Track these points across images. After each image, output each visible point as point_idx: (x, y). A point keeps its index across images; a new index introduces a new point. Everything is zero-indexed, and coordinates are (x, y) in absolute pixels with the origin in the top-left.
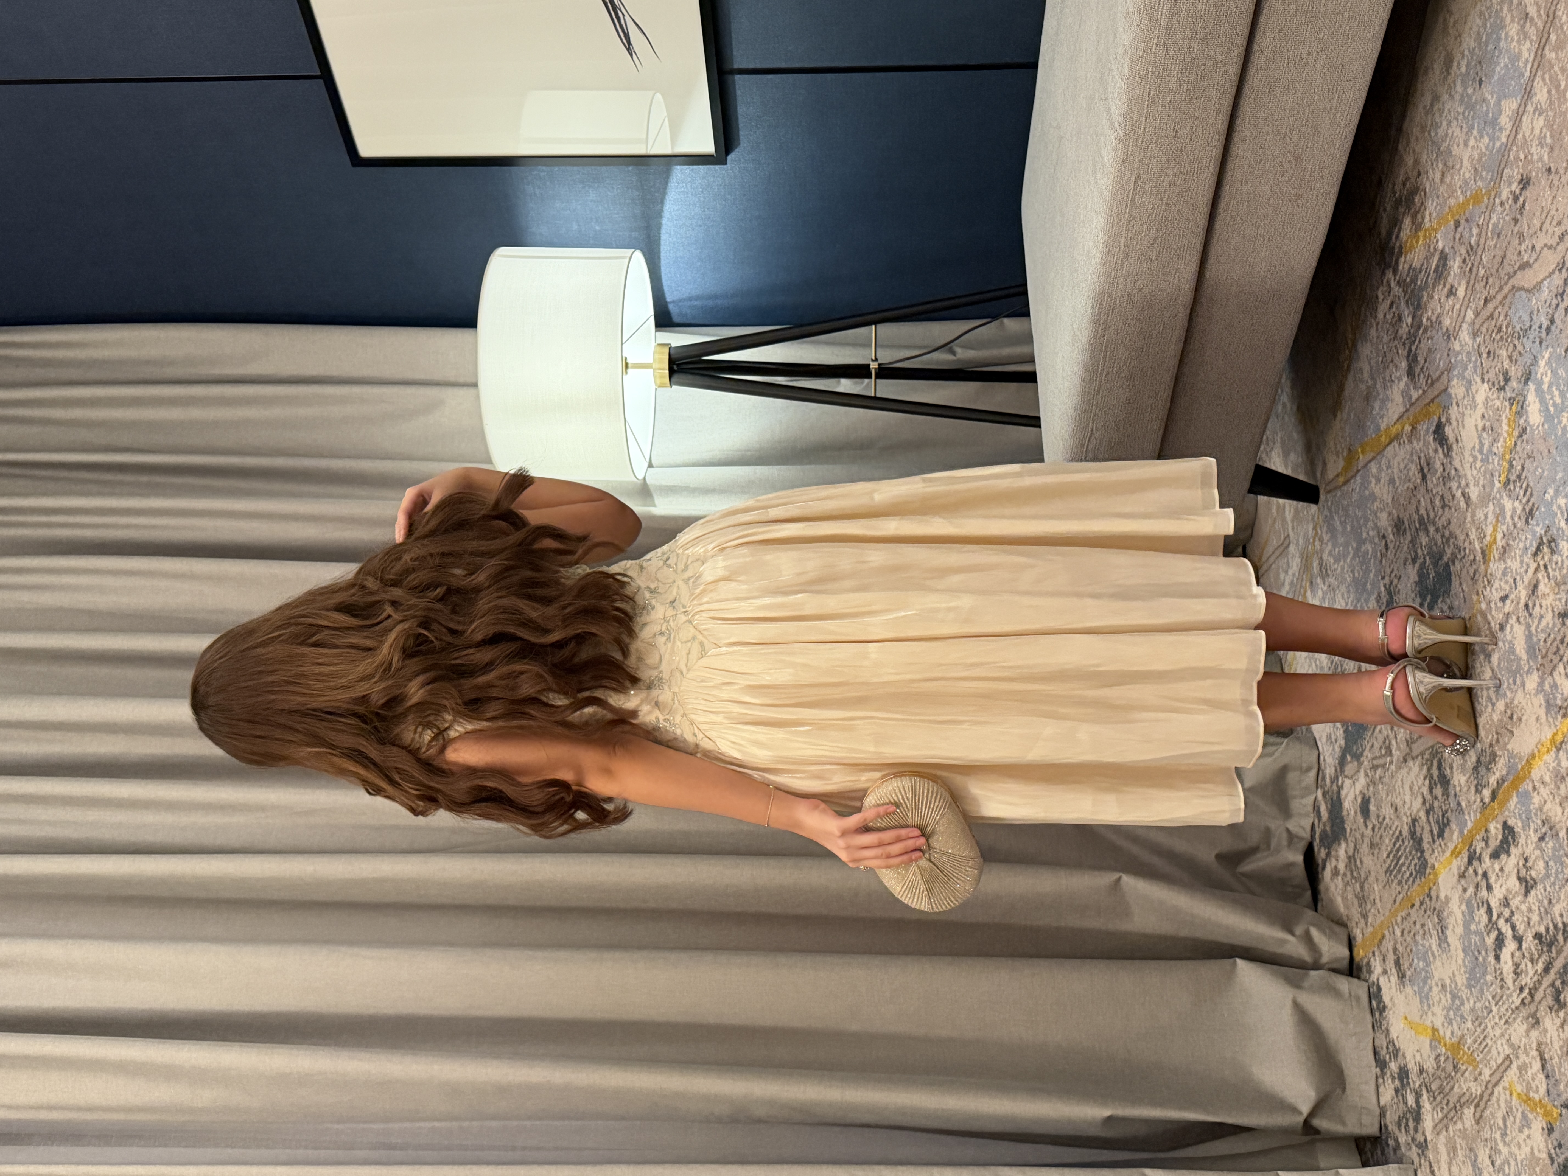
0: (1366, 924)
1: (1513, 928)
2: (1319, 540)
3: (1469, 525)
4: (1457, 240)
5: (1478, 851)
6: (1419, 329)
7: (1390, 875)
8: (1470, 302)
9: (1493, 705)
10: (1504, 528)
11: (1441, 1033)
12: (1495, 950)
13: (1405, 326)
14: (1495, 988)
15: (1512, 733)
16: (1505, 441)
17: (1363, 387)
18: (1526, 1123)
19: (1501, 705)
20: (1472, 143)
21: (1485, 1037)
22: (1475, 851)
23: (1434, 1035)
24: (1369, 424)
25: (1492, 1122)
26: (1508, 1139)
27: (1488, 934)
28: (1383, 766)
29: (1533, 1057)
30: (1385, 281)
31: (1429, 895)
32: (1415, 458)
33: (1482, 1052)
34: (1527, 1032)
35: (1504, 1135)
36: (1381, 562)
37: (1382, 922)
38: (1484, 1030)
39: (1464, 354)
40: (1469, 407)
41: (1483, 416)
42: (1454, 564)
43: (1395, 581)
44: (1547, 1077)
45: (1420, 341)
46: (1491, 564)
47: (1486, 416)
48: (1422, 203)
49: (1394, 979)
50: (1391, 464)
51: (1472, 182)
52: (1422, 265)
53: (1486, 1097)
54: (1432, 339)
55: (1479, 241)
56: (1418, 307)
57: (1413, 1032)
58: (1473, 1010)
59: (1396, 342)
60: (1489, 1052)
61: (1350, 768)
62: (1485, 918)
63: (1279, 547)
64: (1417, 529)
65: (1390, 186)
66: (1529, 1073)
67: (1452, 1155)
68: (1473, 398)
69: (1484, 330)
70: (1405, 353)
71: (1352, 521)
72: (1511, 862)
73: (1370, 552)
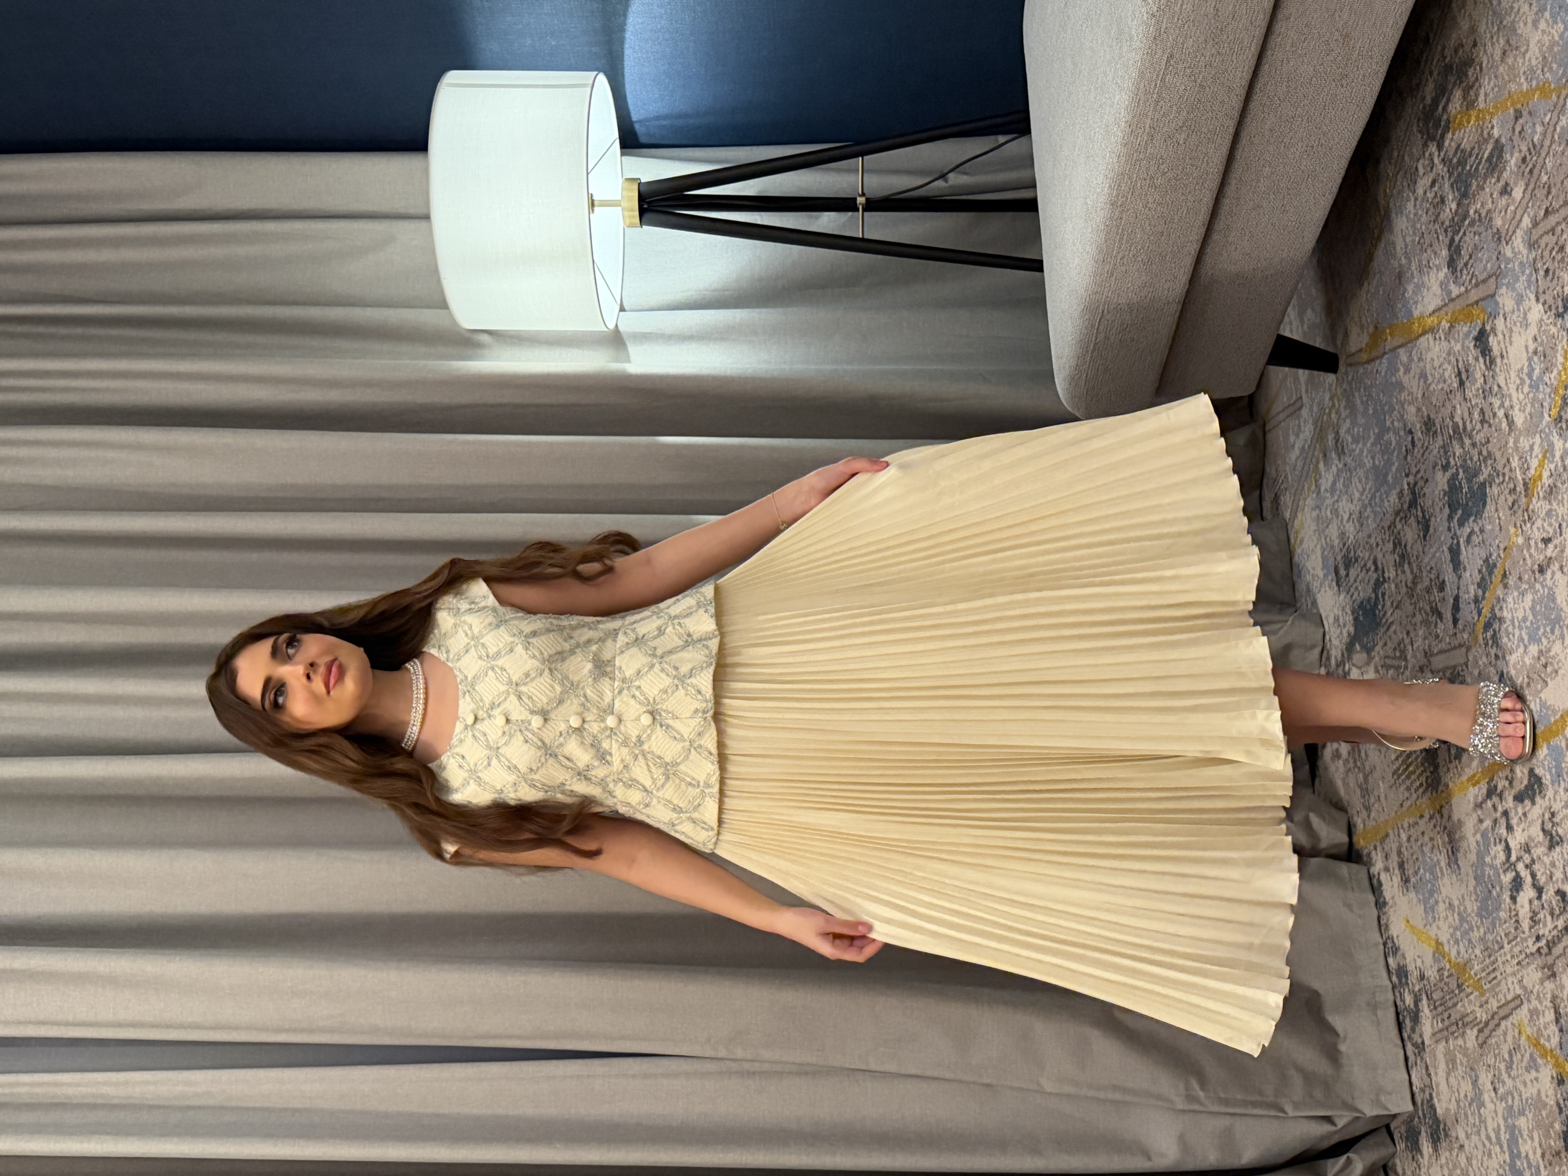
0: (1369, 816)
1: (1533, 876)
2: (1336, 413)
3: (1510, 451)
4: (1517, 132)
5: (1500, 787)
6: (1465, 219)
7: (1398, 778)
8: (1527, 207)
9: (1526, 647)
10: (1552, 466)
11: (1446, 949)
12: (1511, 890)
13: (1448, 210)
14: (1509, 926)
15: (1546, 683)
16: (1559, 374)
17: (1395, 264)
18: (1533, 1065)
19: (1534, 649)
20: (1542, 25)
21: (1494, 969)
22: (1496, 787)
23: (1437, 948)
24: (1400, 306)
25: (1496, 1052)
26: (1513, 1073)
27: (1504, 872)
28: (1397, 668)
29: (1546, 1007)
30: (1427, 154)
31: (1440, 812)
32: (1453, 360)
33: (1490, 982)
34: (1542, 982)
35: (1509, 1068)
36: (1406, 458)
37: (1387, 821)
38: (1494, 963)
39: (1516, 264)
40: (1518, 324)
41: (1535, 339)
42: (1491, 487)
43: (1421, 483)
44: (1561, 1030)
45: (1465, 234)
46: (1534, 500)
47: (1539, 339)
48: (1477, 79)
49: (1397, 880)
50: (1424, 357)
51: (1539, 71)
52: (1474, 148)
53: (1491, 1026)
54: (1480, 234)
55: (1543, 141)
56: (1465, 195)
57: (1415, 938)
58: (1482, 939)
59: (1437, 226)
60: (1499, 984)
61: (1359, 657)
62: (1502, 857)
63: (1289, 405)
64: (1450, 436)
65: (1439, 47)
66: (1541, 1020)
67: (1451, 1066)
68: (1525, 314)
69: (1543, 245)
70: (1447, 241)
71: (1375, 404)
72: (1536, 811)
73: (1394, 443)
